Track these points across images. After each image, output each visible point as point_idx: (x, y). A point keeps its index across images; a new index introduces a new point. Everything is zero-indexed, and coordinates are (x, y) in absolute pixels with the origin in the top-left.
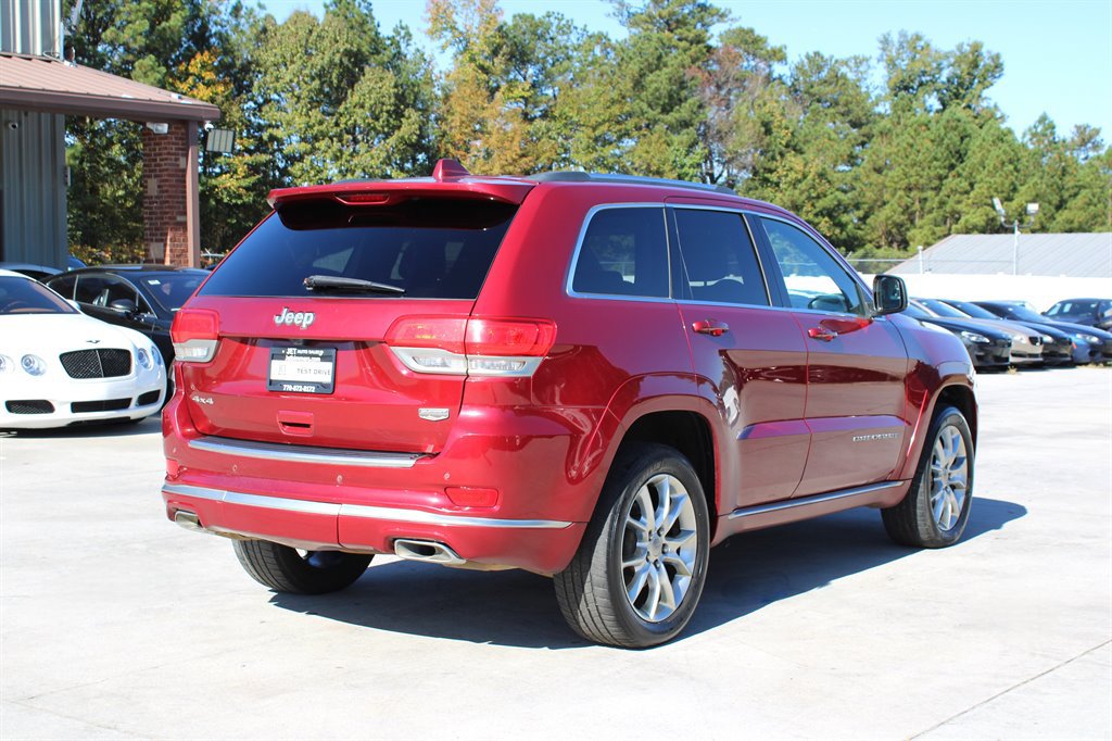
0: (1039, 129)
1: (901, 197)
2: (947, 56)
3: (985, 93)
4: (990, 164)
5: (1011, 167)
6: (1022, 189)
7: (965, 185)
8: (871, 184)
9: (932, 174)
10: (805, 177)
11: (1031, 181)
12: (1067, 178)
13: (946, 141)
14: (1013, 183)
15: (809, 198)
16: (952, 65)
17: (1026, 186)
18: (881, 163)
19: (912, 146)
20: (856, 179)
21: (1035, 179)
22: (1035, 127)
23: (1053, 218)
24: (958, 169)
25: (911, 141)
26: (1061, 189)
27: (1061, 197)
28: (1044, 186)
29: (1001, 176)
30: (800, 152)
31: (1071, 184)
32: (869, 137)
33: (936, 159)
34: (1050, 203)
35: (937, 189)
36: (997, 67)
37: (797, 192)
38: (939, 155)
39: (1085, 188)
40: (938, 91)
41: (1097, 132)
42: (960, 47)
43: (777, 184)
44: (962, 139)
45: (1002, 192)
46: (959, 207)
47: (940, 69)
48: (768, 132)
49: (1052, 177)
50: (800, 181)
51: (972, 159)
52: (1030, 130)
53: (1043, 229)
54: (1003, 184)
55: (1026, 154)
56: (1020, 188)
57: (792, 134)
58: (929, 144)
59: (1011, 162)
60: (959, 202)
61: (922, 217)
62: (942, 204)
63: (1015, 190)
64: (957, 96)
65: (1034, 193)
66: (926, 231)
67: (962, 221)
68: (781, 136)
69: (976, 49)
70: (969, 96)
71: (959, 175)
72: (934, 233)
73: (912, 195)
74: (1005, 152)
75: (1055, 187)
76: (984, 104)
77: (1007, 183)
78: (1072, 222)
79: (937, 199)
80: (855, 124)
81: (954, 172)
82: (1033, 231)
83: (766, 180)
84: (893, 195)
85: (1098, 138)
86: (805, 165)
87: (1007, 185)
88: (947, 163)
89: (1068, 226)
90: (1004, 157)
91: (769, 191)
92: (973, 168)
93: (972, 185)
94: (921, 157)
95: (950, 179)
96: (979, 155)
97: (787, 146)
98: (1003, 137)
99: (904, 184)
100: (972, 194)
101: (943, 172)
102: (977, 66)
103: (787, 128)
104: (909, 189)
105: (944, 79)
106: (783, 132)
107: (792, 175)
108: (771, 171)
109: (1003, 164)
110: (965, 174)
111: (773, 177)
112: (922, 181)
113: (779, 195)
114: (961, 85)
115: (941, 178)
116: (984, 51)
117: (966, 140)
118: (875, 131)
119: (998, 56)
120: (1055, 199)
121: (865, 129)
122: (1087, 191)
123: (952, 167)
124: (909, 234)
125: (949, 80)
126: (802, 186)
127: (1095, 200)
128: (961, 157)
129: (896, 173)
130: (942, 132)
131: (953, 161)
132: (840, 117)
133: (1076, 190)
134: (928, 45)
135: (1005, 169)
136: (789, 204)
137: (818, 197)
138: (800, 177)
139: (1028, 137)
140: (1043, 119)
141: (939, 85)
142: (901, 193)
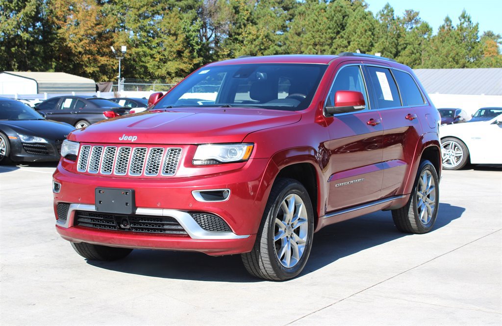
0: (385, 12)
1: (310, 49)
4: (359, 31)
5: (370, 33)
6: (376, 45)
7: (345, 42)
8: (294, 42)
9: (328, 36)
10: (258, 37)
11: (381, 41)
12: (400, 40)
13: (335, 18)
14: (371, 42)
15: (261, 49)
17: (378, 43)
18: (300, 30)
19: (316, 21)
20: (286, 39)
21: (383, 39)
22: (383, 11)
24: (342, 34)
25: (316, 18)
26: (397, 45)
27: (397, 49)
28: (388, 43)
29: (364, 37)
30: (255, 24)
31: (403, 42)
32: (293, 16)
33: (329, 28)
34: (391, 53)
35: (331, 45)
37: (253, 46)
38: (331, 26)
39: (410, 44)
41: (417, 14)
43: (242, 42)
44: (344, 17)
45: (366, 46)
48: (237, 12)
49: (392, 38)
50: (255, 40)
51: (349, 28)
52: (380, 12)
54: (366, 42)
55: (378, 25)
56: (374, 44)
57: (251, 13)
58: (325, 20)
59: (370, 30)
63: (372, 45)
65: (382, 47)
68: (244, 15)
71: (342, 37)
73: (317, 48)
74: (367, 25)
75: (394, 44)
77: (368, 42)
79: (330, 50)
80: (286, 8)
81: (339, 36)
83: (236, 39)
84: (307, 48)
85: (418, 18)
86: (258, 31)
87: (368, 43)
88: (335, 30)
90: (366, 28)
91: (237, 46)
92: (350, 34)
93: (349, 43)
94: (321, 27)
95: (337, 39)
96: (353, 26)
97: (248, 20)
98: (366, 16)
99: (312, 42)
100: (349, 48)
101: (333, 35)
103: (247, 10)
104: (315, 45)
106: (246, 12)
107: (251, 37)
108: (239, 34)
109: (366, 31)
110: (345, 36)
111: (240, 38)
112: (322, 40)
113: (243, 48)
115: (332, 38)
117: (346, 18)
118: (296, 13)
120: (394, 51)
121: (291, 11)
122: (411, 46)
123: (338, 33)
126: (256, 43)
127: (415, 51)
128: (343, 27)
129: (308, 35)
130: (333, 13)
131: (339, 29)
132: (277, 4)
133: (405, 45)
135: (367, 34)
136: (249, 53)
137: (265, 49)
138: (255, 37)
139: (379, 16)
140: (387, 7)
142: (311, 47)
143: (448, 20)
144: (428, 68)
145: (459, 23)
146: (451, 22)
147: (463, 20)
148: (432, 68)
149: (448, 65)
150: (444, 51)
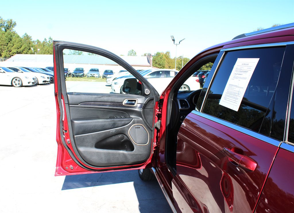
2: (6, 21)
3: (13, 29)
4: (17, 42)
5: (21, 42)
7: (12, 45)
9: (6, 43)
11: (24, 45)
12: (30, 45)
13: (8, 37)
16: (7, 23)
19: (1, 37)
21: (25, 44)
22: (24, 35)
23: (28, 51)
24: (11, 42)
25: (1, 36)
26: (29, 46)
28: (26, 46)
29: (19, 43)
31: (31, 46)
33: (6, 40)
35: (7, 45)
36: (15, 24)
38: (7, 39)
40: (4, 27)
41: (31, 37)
42: (8, 20)
44: (11, 36)
46: (11, 49)
47: (4, 23)
49: (28, 44)
51: (13, 40)
53: (27, 53)
55: (23, 40)
58: (5, 37)
59: (20, 41)
60: (11, 48)
61: (4, 50)
62: (8, 48)
63: (21, 46)
64: (8, 29)
66: (5, 53)
67: (12, 51)
69: (11, 20)
70: (10, 29)
71: (11, 43)
72: (7, 54)
73: (2, 46)
74: (19, 39)
76: (13, 30)
77: (20, 45)
78: (31, 52)
79: (7, 47)
81: (10, 43)
82: (25, 54)
85: (31, 38)
88: (8, 41)
89: (31, 53)
92: (14, 42)
93: (13, 45)
94: (3, 39)
95: (9, 44)
96: (15, 40)
98: (18, 37)
100: (14, 47)
101: (8, 42)
102: (11, 24)
104: (1, 45)
105: (5, 25)
109: (19, 41)
112: (4, 44)
114: (8, 27)
115: (7, 44)
116: (13, 21)
117: (12, 37)
119: (15, 22)
120: (29, 48)
123: (9, 41)
124: (2, 54)
125: (6, 26)
128: (11, 40)
130: (7, 35)
131: (10, 40)
134: (2, 19)
139: (23, 37)
140: (26, 34)
141: (4, 26)
143: (45, 39)
144: (39, 54)
145: (49, 40)
146: (46, 40)
147: (50, 40)
148: (41, 54)
149: (46, 53)
150: (45, 49)
